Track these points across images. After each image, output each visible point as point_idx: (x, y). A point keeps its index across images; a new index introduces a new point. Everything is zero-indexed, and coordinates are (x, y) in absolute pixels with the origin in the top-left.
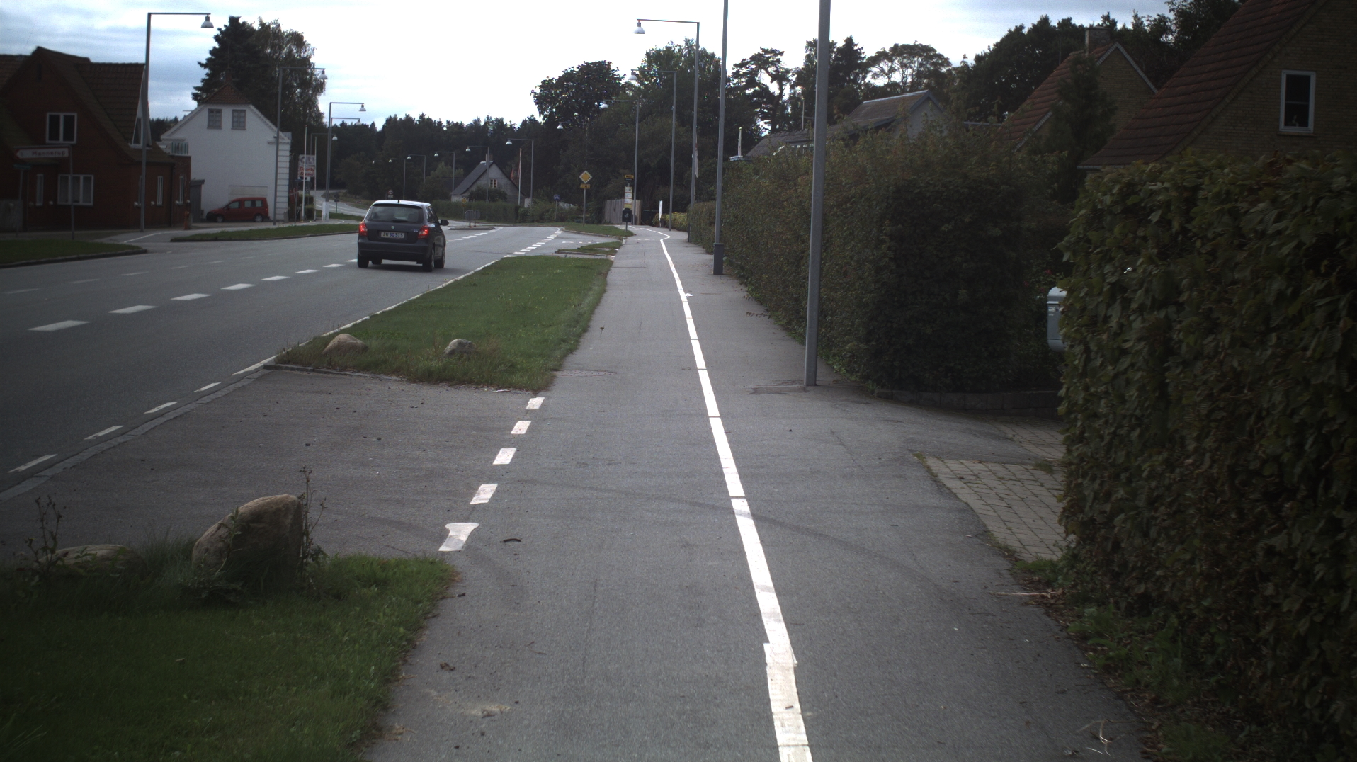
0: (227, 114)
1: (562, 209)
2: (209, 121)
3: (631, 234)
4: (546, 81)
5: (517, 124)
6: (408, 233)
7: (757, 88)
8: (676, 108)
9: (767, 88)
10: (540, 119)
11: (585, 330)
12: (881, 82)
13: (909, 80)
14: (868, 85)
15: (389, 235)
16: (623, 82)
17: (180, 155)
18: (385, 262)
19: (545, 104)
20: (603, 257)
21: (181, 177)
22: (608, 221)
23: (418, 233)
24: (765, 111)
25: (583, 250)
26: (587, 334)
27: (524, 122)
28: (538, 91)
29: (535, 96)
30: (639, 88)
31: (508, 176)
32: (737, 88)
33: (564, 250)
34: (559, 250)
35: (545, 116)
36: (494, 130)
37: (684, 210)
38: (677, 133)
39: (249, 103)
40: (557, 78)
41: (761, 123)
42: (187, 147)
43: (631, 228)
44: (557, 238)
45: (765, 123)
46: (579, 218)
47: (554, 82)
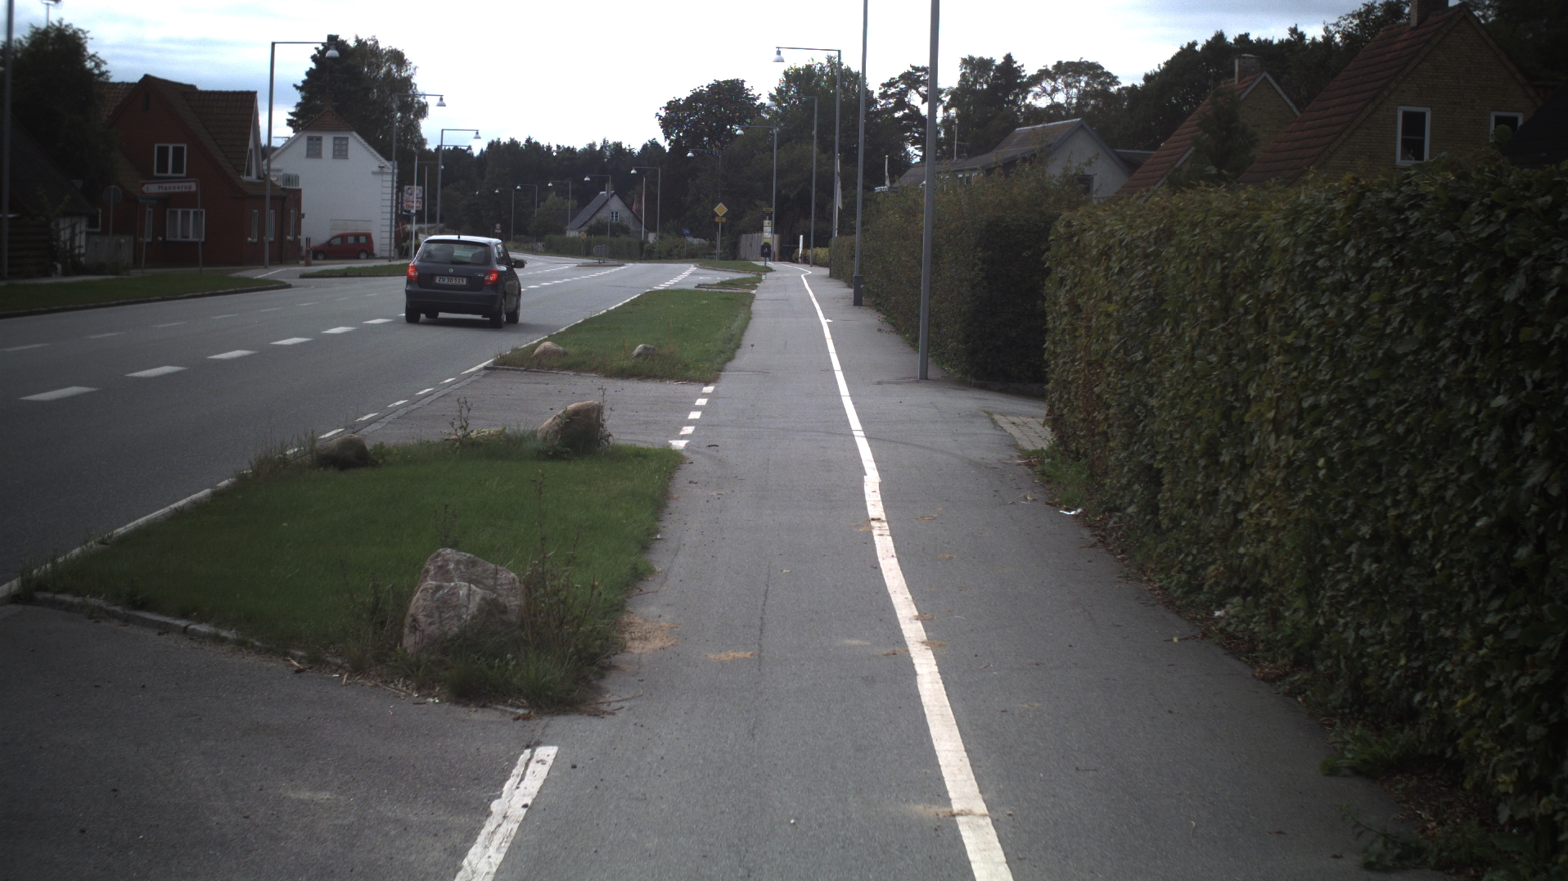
0: (328, 141)
1: (692, 244)
2: (308, 149)
3: (770, 270)
4: (673, 101)
5: (637, 148)
6: (470, 277)
7: (907, 111)
8: (818, 132)
9: (918, 110)
10: (666, 145)
11: (738, 346)
12: (1043, 103)
13: (1074, 101)
14: (1028, 106)
15: (446, 280)
16: (758, 103)
17: (291, 187)
18: (442, 315)
19: (671, 128)
20: (745, 291)
21: (292, 211)
22: (743, 256)
23: (484, 278)
24: (916, 135)
25: (723, 284)
26: (740, 350)
27: (645, 147)
28: (663, 113)
29: (660, 119)
30: (777, 111)
31: (629, 206)
32: (885, 110)
33: (704, 285)
34: (699, 285)
35: (671, 141)
36: (611, 155)
37: (825, 245)
38: (818, 161)
39: (352, 130)
40: (684, 98)
41: (911, 149)
42: (297, 178)
43: (770, 264)
44: (693, 274)
45: (916, 149)
46: (711, 254)
47: (681, 103)
